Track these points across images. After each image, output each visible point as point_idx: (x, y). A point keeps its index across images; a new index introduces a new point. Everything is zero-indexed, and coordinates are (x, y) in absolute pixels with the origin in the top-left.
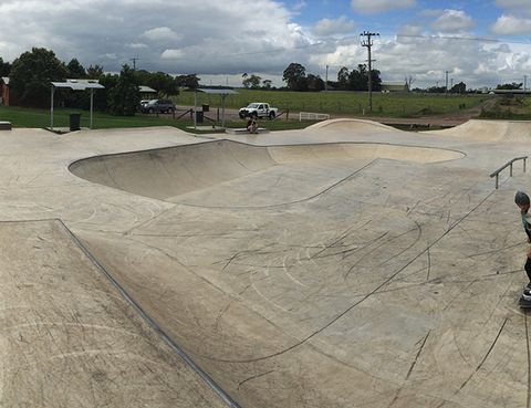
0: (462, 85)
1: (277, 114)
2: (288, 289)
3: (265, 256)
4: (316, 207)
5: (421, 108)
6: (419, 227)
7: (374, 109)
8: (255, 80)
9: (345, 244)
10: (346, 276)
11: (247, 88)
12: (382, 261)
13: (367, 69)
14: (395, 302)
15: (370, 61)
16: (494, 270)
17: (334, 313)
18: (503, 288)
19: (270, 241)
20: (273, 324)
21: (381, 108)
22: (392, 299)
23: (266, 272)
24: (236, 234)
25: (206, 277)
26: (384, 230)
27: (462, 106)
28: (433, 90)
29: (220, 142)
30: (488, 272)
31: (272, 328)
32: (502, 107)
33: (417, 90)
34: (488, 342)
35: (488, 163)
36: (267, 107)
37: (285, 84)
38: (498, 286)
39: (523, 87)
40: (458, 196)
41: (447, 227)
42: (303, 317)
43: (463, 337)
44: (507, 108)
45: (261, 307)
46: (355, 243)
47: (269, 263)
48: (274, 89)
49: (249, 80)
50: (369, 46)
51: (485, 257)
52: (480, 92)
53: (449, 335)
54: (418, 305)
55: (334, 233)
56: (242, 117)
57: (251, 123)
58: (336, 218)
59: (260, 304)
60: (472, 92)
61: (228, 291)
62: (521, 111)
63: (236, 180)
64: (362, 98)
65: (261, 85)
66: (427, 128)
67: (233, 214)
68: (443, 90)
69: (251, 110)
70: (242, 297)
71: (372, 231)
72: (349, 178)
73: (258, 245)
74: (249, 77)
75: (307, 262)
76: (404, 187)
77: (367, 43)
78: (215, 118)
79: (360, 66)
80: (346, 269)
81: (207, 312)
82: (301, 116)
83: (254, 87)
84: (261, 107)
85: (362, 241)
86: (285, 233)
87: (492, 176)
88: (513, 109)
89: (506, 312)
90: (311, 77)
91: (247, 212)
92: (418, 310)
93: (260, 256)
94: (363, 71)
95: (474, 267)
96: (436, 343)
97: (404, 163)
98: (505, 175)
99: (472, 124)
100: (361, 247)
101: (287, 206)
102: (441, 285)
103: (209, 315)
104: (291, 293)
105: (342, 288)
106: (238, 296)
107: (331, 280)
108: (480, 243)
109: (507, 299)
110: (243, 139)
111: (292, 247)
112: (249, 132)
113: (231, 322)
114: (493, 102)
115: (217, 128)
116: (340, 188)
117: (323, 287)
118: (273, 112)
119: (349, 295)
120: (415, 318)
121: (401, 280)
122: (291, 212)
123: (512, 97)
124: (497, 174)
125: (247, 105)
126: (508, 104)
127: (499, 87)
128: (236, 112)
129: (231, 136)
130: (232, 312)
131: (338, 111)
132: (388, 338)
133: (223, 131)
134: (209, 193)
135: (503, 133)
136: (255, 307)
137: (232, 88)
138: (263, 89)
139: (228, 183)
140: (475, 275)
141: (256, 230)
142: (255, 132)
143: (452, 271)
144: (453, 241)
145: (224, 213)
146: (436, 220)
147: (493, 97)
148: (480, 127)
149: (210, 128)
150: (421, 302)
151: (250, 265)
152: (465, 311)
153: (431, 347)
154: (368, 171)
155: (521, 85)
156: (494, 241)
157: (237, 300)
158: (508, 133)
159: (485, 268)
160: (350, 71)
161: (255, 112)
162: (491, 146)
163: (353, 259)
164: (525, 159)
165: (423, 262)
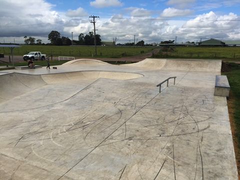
0: (143, 42)
1: (46, 58)
2: (54, 150)
3: (40, 134)
4: (68, 105)
5: (121, 53)
6: (120, 112)
7: (98, 54)
8: (32, 40)
9: (84, 122)
10: (85, 138)
11: (28, 44)
12: (103, 129)
13: (94, 34)
14: (109, 150)
15: (95, 30)
16: (159, 134)
17: (79, 158)
18: (163, 144)
19: (43, 125)
20: (46, 170)
21: (101, 54)
22: (107, 149)
23: (41, 142)
24: (23, 125)
25: (3, 153)
26: (103, 114)
27: (142, 52)
28: (127, 45)
29: (11, 75)
30: (155, 135)
31: (45, 172)
32: (163, 52)
33: (119, 44)
34: (155, 172)
35: (156, 79)
36: (39, 54)
37: (50, 42)
38: (161, 142)
39: (175, 42)
40: (140, 96)
41: (134, 111)
42: (63, 163)
43: (143, 168)
44: (166, 53)
45: (39, 163)
46: (89, 121)
47: (43, 137)
48: (44, 44)
49: (28, 40)
50: (94, 23)
51: (153, 127)
52: (151, 45)
53: (135, 167)
54: (120, 151)
55: (78, 117)
56: (25, 60)
57: (31, 63)
58: (79, 109)
59: (39, 161)
60: (147, 45)
61: (19, 158)
62: (173, 54)
63: (24, 95)
64: (91, 49)
65: (36, 42)
66: (124, 63)
67: (20, 114)
68: (132, 44)
69: (30, 56)
70: (27, 160)
71: (97, 115)
72: (86, 89)
73: (36, 128)
74: (28, 38)
75: (64, 134)
76: (113, 92)
77: (93, 21)
78: (8, 61)
79: (90, 33)
80: (85, 135)
81: (5, 173)
82: (59, 58)
83: (31, 44)
84: (36, 54)
85: (92, 120)
86: (52, 120)
87: (158, 86)
88: (169, 53)
89: (165, 157)
90: (64, 38)
91: (29, 111)
92: (120, 154)
93: (38, 135)
94: (92, 35)
95: (148, 132)
96: (129, 171)
97: (113, 80)
98: (164, 86)
99: (147, 60)
100: (92, 122)
101: (52, 106)
102: (132, 141)
103: (7, 175)
104: (55, 151)
105: (83, 144)
106: (24, 160)
107: (77, 141)
108: (151, 120)
109: (166, 150)
110: (27, 72)
111: (55, 127)
112: (29, 68)
113: (20, 176)
114: (158, 50)
115: (10, 67)
116: (81, 94)
117: (73, 145)
118: (43, 57)
119: (87, 148)
120: (119, 158)
121: (112, 139)
122: (56, 108)
123: (169, 47)
124: (160, 85)
125: (27, 53)
126: (166, 51)
127: (162, 43)
128: (21, 57)
129: (19, 71)
130: (21, 169)
131: (79, 56)
132: (106, 169)
133: (14, 68)
134: (7, 105)
135: (163, 65)
136: (35, 164)
137: (18, 44)
138: (37, 44)
139: (18, 97)
140: (148, 136)
141: (35, 121)
142: (33, 68)
143: (137, 134)
144: (137, 118)
145: (14, 114)
146: (129, 108)
147: (158, 47)
148: (152, 62)
149: (5, 67)
150: (122, 150)
151: (32, 140)
152: (143, 155)
153: (127, 173)
154: (95, 85)
155: (174, 41)
156: (159, 119)
157: (23, 162)
158: (166, 65)
159: (154, 133)
160: (85, 35)
161: (33, 57)
162: (157, 71)
163: (88, 129)
164: (175, 78)
165: (123, 129)
